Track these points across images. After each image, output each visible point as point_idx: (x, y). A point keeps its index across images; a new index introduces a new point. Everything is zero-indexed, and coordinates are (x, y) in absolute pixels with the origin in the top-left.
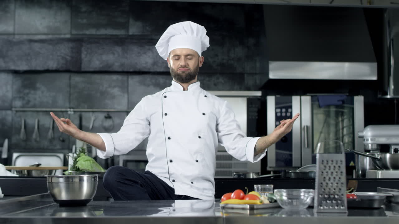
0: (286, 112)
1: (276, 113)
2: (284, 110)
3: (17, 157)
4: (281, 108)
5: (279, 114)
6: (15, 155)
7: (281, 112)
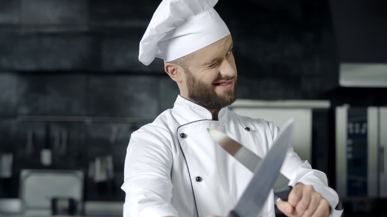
0: (361, 127)
1: (348, 130)
2: (357, 126)
3: (27, 176)
4: (354, 123)
5: (351, 131)
6: (24, 173)
7: (354, 128)
